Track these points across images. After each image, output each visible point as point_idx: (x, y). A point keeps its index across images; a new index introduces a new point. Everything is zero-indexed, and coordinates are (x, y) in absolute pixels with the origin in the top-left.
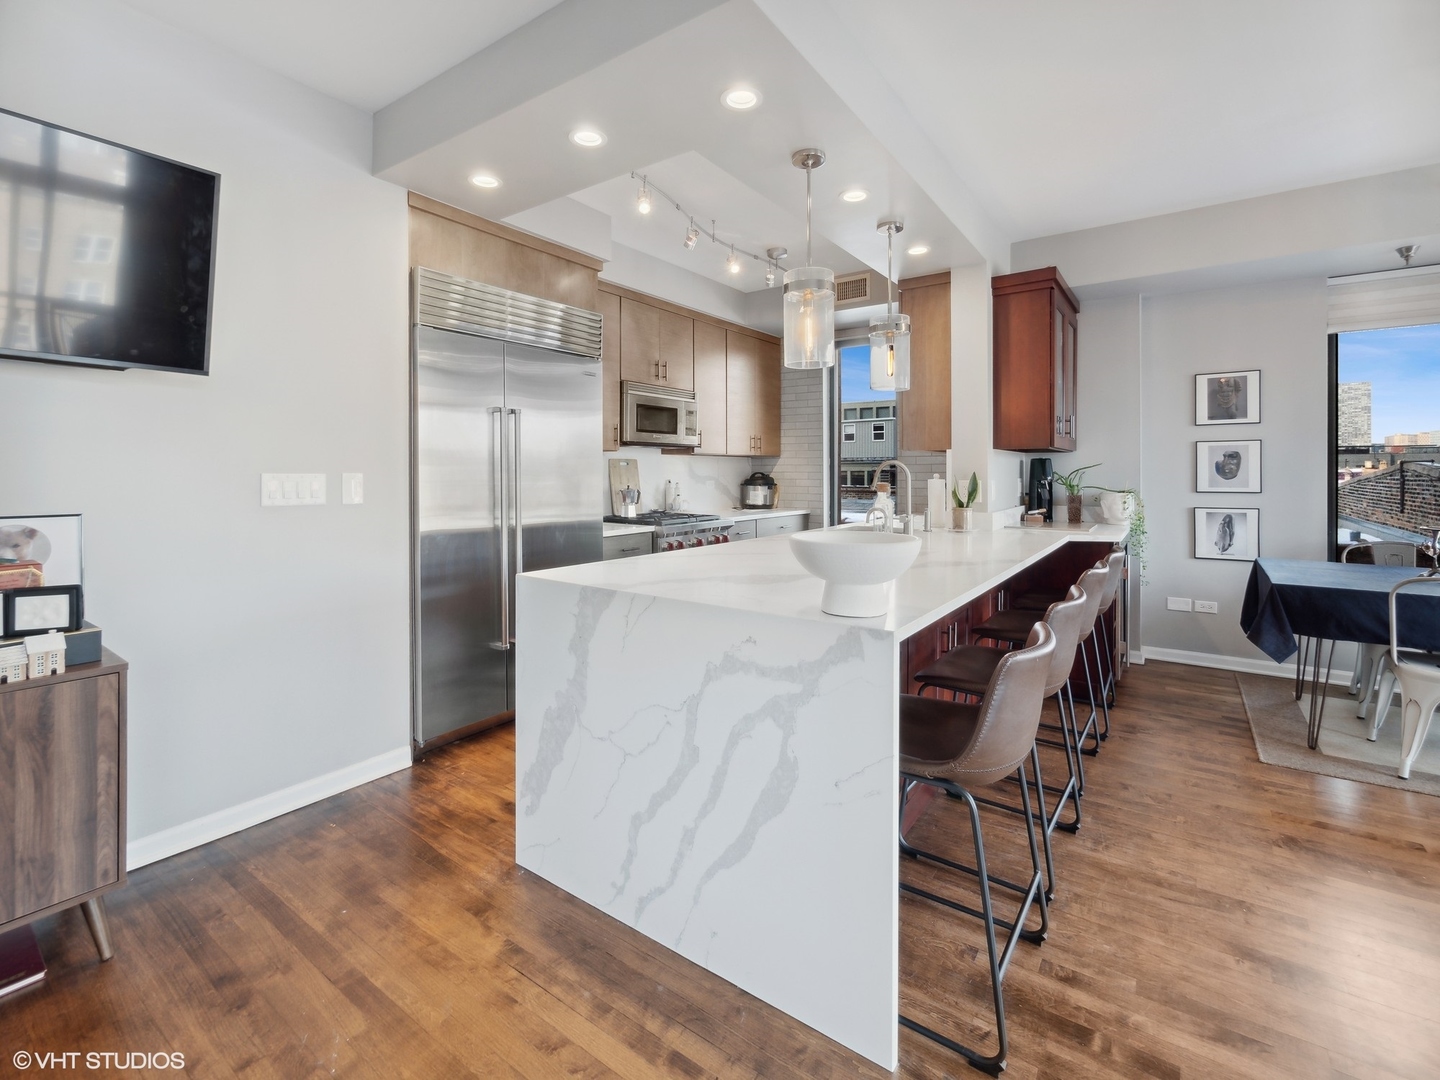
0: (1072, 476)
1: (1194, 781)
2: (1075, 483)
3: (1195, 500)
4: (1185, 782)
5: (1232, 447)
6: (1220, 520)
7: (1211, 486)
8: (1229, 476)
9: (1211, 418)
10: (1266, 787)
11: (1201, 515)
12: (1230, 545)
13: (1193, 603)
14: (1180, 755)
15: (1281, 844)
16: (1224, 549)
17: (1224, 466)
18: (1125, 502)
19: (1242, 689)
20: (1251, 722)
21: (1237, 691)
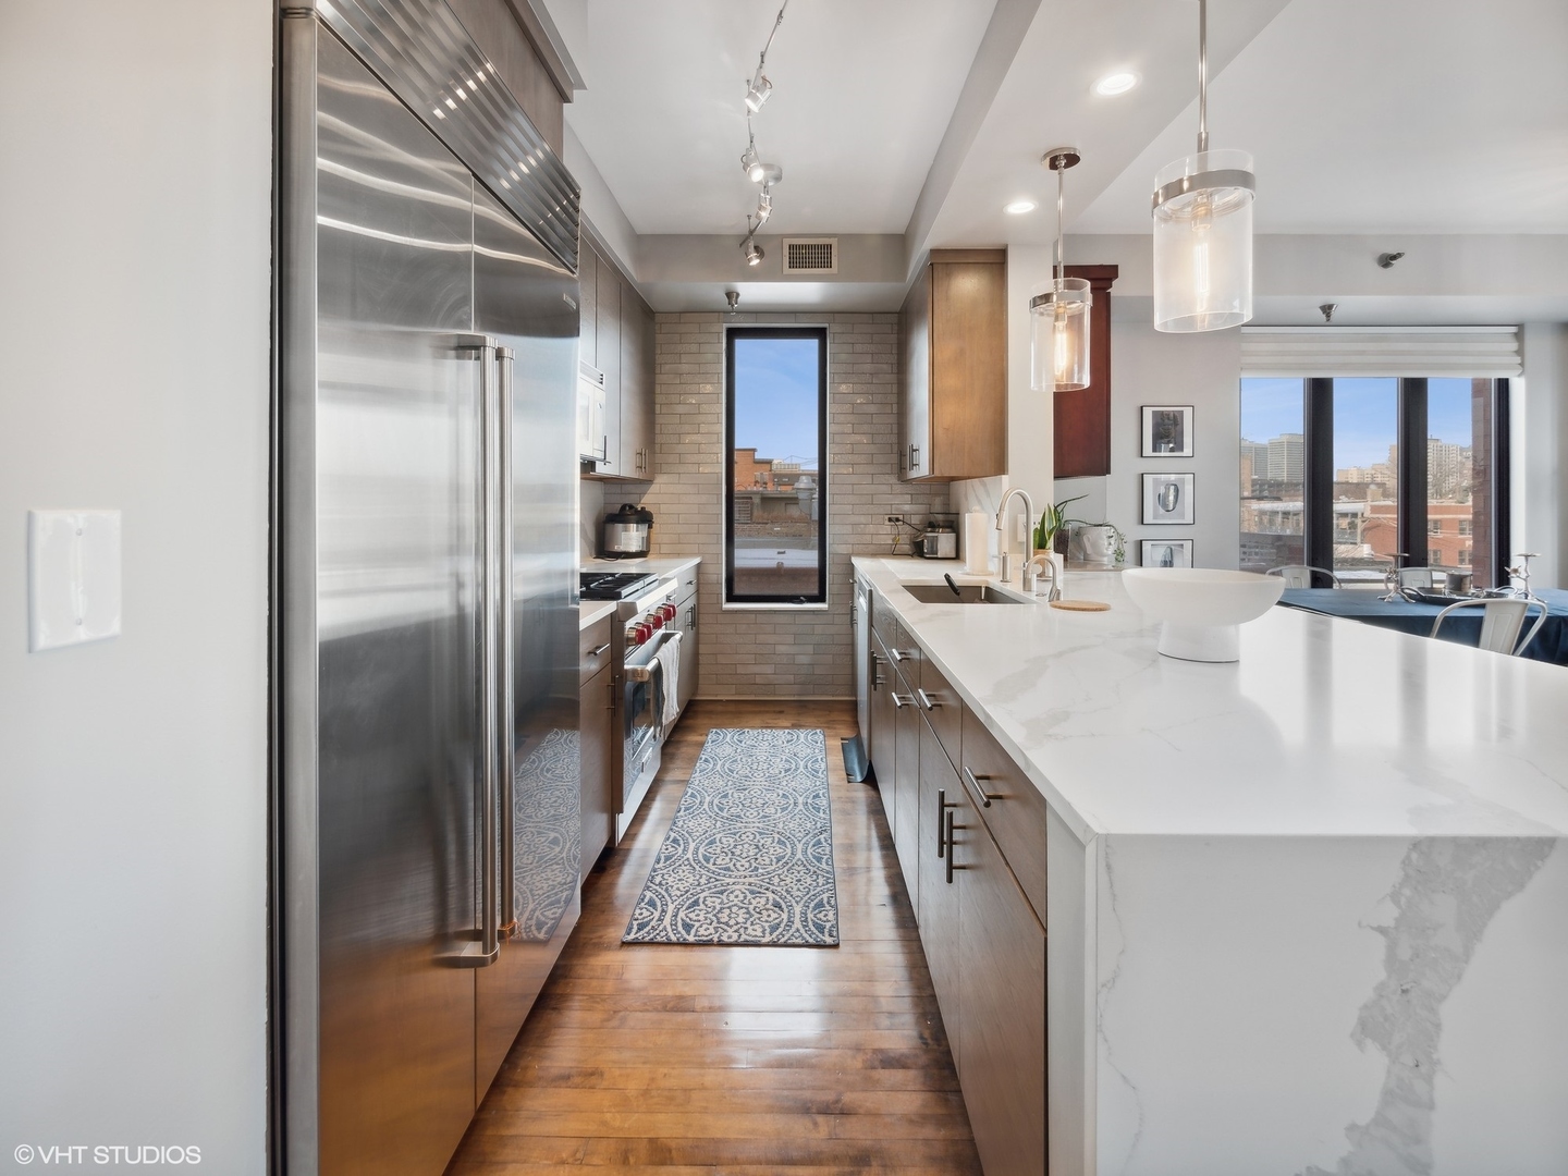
2: (1061, 516)
5: (1172, 479)
6: (1162, 552)
7: (1155, 518)
8: (1169, 508)
9: (1153, 449)
11: (1146, 548)
17: (1165, 498)
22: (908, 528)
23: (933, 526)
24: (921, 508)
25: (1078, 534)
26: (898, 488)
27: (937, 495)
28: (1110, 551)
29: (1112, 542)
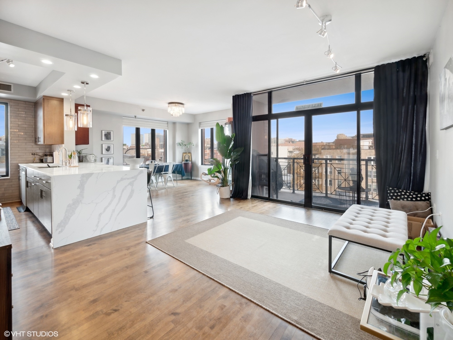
3: (102, 156)
6: (107, 160)
8: (108, 151)
9: (104, 139)
11: (103, 159)
17: (107, 149)
22: (38, 156)
23: (46, 155)
24: (43, 151)
25: (86, 156)
26: (35, 146)
27: (47, 148)
28: (93, 159)
29: (94, 157)
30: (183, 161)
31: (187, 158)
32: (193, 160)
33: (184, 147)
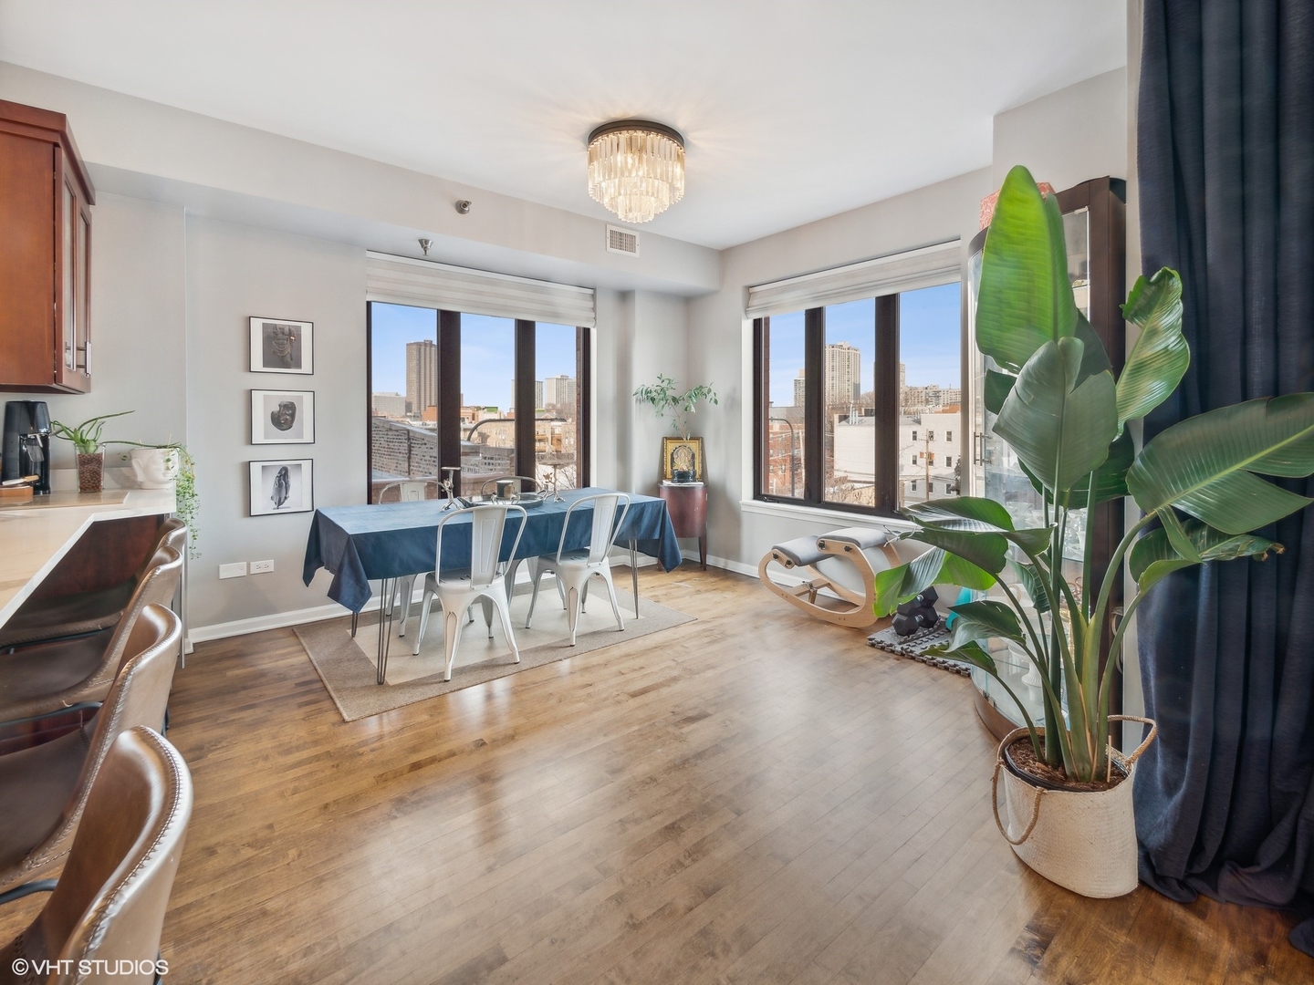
0: (86, 428)
1: (291, 786)
2: (89, 437)
3: (249, 453)
4: (282, 795)
5: (288, 397)
6: (276, 473)
7: (266, 438)
8: (285, 427)
9: (265, 365)
10: (361, 750)
11: (256, 469)
12: (286, 498)
13: (249, 566)
14: (266, 758)
15: (395, 814)
16: (280, 503)
17: (279, 417)
18: (168, 460)
19: (305, 644)
20: (324, 679)
21: (299, 648)
30: (662, 475)
31: (682, 465)
32: (714, 471)
33: (669, 411)
